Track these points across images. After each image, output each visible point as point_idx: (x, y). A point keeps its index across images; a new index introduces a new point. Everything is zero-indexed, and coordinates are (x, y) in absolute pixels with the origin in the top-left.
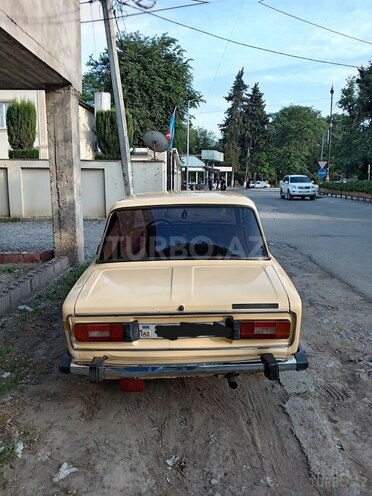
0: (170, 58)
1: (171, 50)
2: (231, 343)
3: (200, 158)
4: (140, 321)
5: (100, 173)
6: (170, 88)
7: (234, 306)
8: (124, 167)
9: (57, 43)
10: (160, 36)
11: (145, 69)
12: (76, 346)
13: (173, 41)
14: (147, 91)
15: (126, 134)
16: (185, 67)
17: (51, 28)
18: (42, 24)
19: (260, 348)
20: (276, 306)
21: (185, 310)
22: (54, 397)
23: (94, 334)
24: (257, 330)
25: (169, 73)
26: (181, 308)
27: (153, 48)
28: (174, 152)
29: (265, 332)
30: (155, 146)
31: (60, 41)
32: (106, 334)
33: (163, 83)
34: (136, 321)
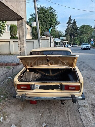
0: (52, 13)
1: (52, 11)
2: (62, 91)
3: (59, 39)
5: (33, 43)
6: (51, 20)
8: (39, 41)
10: (49, 7)
11: (45, 16)
12: (18, 90)
13: (52, 8)
14: (45, 22)
15: (39, 32)
16: (55, 15)
17: (18, 3)
19: (71, 93)
22: (14, 104)
23: (22, 87)
24: (70, 88)
25: (51, 17)
27: (47, 10)
28: (52, 37)
29: (72, 88)
30: (47, 36)
32: (26, 87)
33: (50, 19)
34: (34, 84)
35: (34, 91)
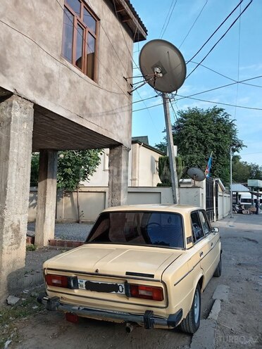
0: (219, 120)
1: (220, 115)
3: (246, 186)
4: (78, 277)
5: (158, 195)
6: (219, 139)
7: (127, 273)
8: (173, 191)
9: (113, 124)
10: (212, 108)
11: (201, 128)
12: (49, 288)
13: (222, 110)
14: (203, 143)
15: (175, 170)
16: (231, 125)
18: (102, 116)
20: (152, 276)
21: (99, 272)
23: (55, 281)
25: (219, 130)
26: (97, 271)
27: (206, 116)
28: (217, 181)
30: (196, 178)
31: (115, 123)
32: (60, 282)
33: (213, 135)
34: (76, 277)
35: (76, 292)
